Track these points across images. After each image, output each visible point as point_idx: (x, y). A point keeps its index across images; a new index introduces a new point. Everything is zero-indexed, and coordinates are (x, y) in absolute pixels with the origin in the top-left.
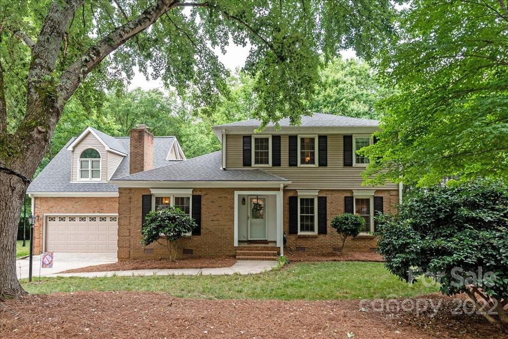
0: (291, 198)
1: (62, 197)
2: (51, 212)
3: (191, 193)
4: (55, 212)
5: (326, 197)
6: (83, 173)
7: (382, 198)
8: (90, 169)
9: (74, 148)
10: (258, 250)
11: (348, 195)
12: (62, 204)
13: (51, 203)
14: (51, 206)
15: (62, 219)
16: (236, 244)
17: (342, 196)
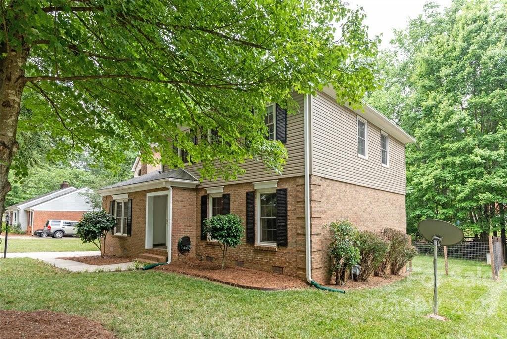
0: (202, 197)
3: (127, 197)
5: (229, 195)
7: (286, 190)
17: (244, 191)
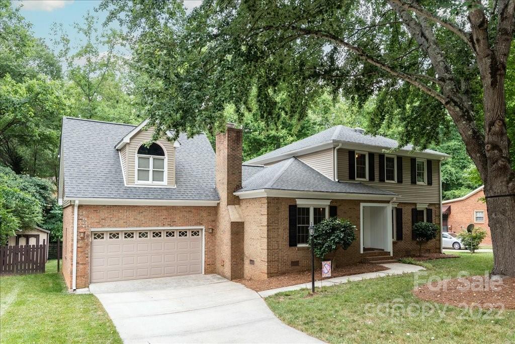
1: (119, 206)
2: (103, 226)
3: (329, 204)
4: (109, 226)
5: (402, 209)
6: (143, 174)
7: (431, 209)
8: (151, 169)
9: (131, 139)
10: (376, 256)
11: (414, 207)
12: (120, 215)
13: (103, 214)
14: (103, 217)
15: (114, 235)
16: (362, 252)
17: (410, 208)
